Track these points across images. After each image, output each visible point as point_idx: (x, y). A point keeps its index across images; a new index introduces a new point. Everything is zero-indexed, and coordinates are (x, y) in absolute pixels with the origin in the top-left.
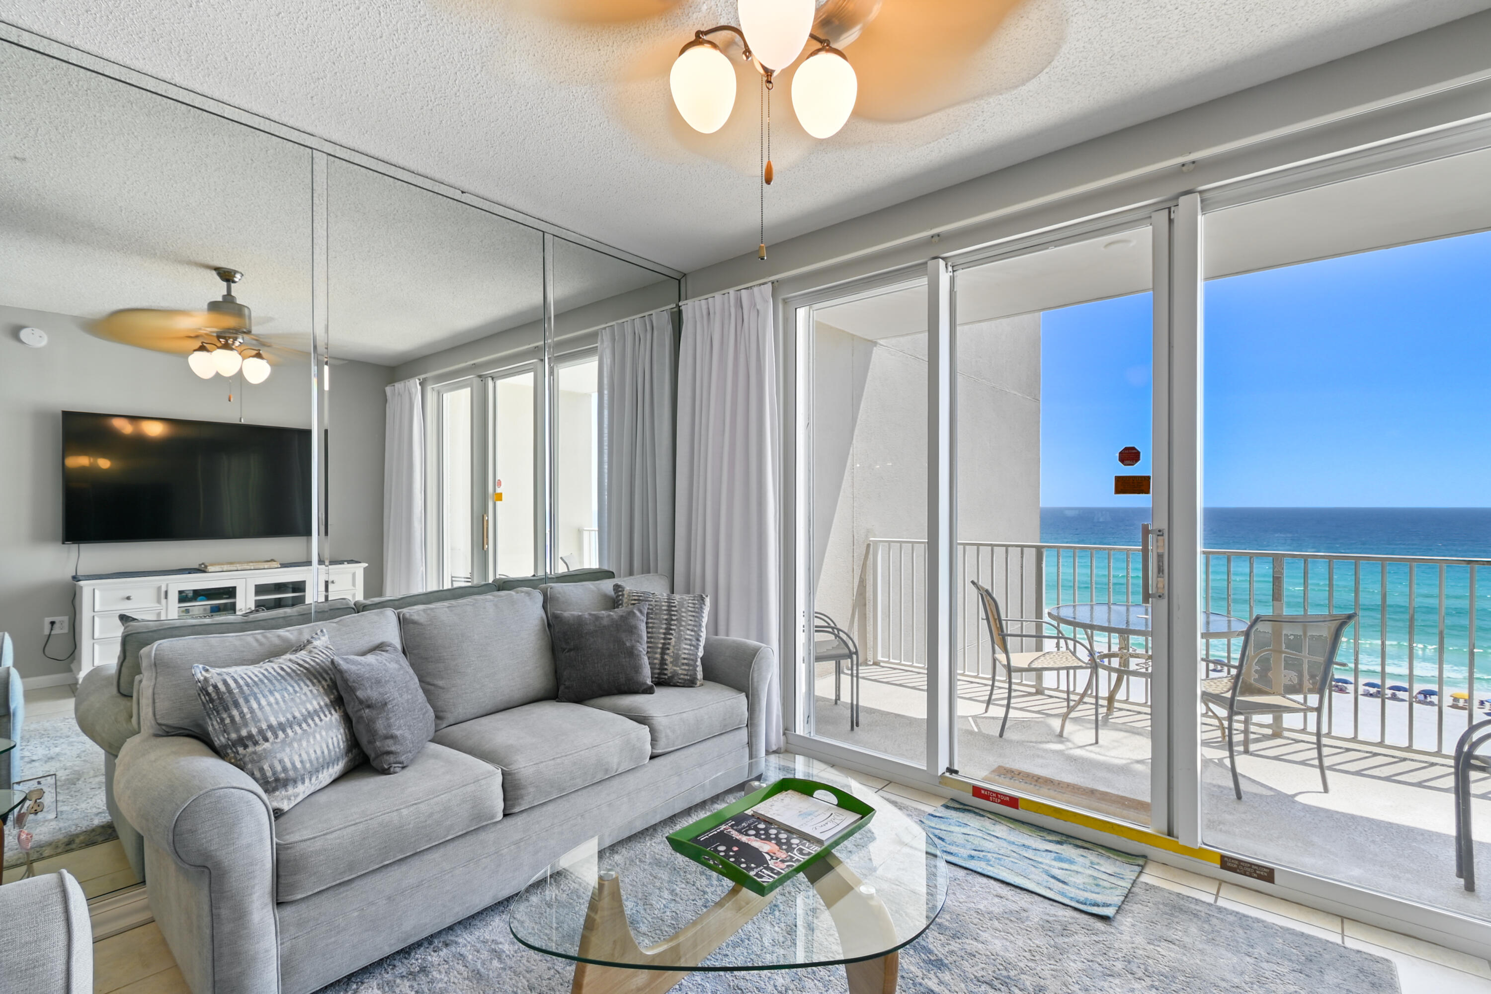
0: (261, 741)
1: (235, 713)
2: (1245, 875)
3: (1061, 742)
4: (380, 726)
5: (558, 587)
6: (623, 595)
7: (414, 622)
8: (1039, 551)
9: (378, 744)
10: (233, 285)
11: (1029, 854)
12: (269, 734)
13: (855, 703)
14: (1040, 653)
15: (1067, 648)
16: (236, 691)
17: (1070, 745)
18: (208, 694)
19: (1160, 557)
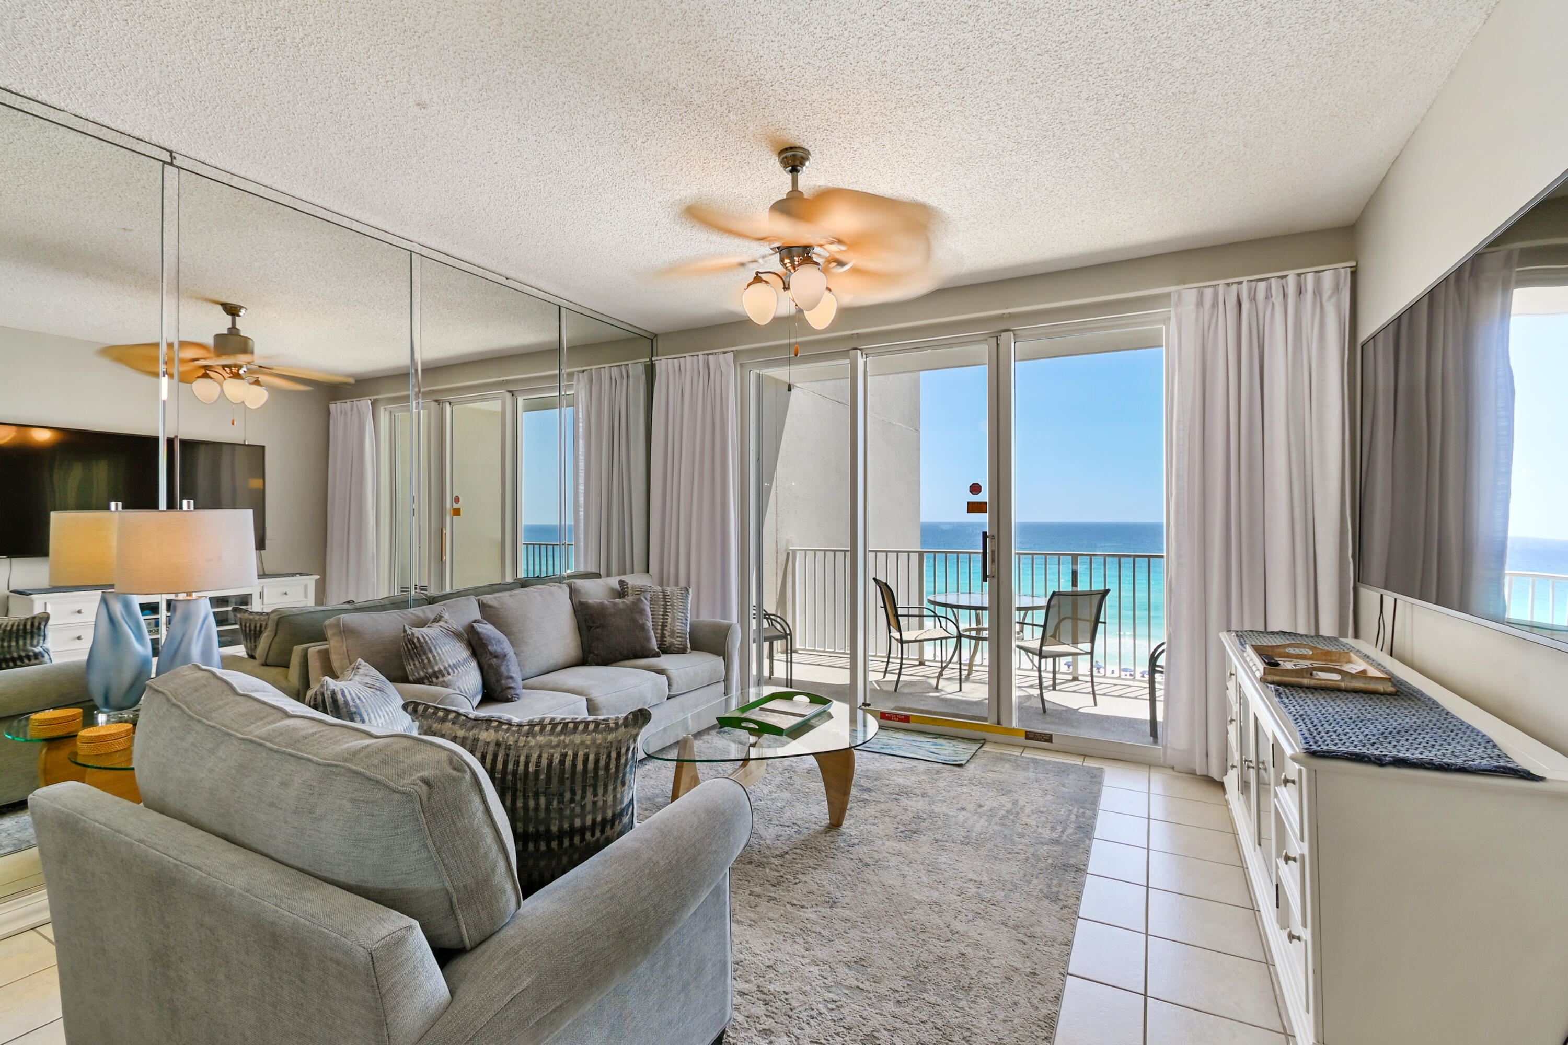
0: (446, 675)
1: (430, 656)
2: (1038, 740)
3: (938, 692)
4: (503, 669)
5: (579, 583)
6: (627, 588)
7: (490, 607)
8: (921, 555)
9: (503, 682)
10: (237, 318)
11: (918, 744)
12: (450, 670)
13: (789, 677)
14: (921, 631)
15: (941, 627)
16: (429, 642)
17: (943, 693)
18: (414, 643)
19: (993, 552)
